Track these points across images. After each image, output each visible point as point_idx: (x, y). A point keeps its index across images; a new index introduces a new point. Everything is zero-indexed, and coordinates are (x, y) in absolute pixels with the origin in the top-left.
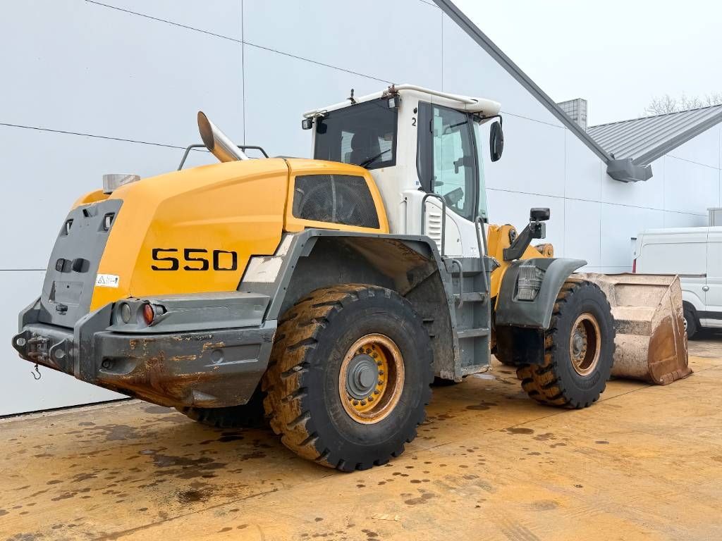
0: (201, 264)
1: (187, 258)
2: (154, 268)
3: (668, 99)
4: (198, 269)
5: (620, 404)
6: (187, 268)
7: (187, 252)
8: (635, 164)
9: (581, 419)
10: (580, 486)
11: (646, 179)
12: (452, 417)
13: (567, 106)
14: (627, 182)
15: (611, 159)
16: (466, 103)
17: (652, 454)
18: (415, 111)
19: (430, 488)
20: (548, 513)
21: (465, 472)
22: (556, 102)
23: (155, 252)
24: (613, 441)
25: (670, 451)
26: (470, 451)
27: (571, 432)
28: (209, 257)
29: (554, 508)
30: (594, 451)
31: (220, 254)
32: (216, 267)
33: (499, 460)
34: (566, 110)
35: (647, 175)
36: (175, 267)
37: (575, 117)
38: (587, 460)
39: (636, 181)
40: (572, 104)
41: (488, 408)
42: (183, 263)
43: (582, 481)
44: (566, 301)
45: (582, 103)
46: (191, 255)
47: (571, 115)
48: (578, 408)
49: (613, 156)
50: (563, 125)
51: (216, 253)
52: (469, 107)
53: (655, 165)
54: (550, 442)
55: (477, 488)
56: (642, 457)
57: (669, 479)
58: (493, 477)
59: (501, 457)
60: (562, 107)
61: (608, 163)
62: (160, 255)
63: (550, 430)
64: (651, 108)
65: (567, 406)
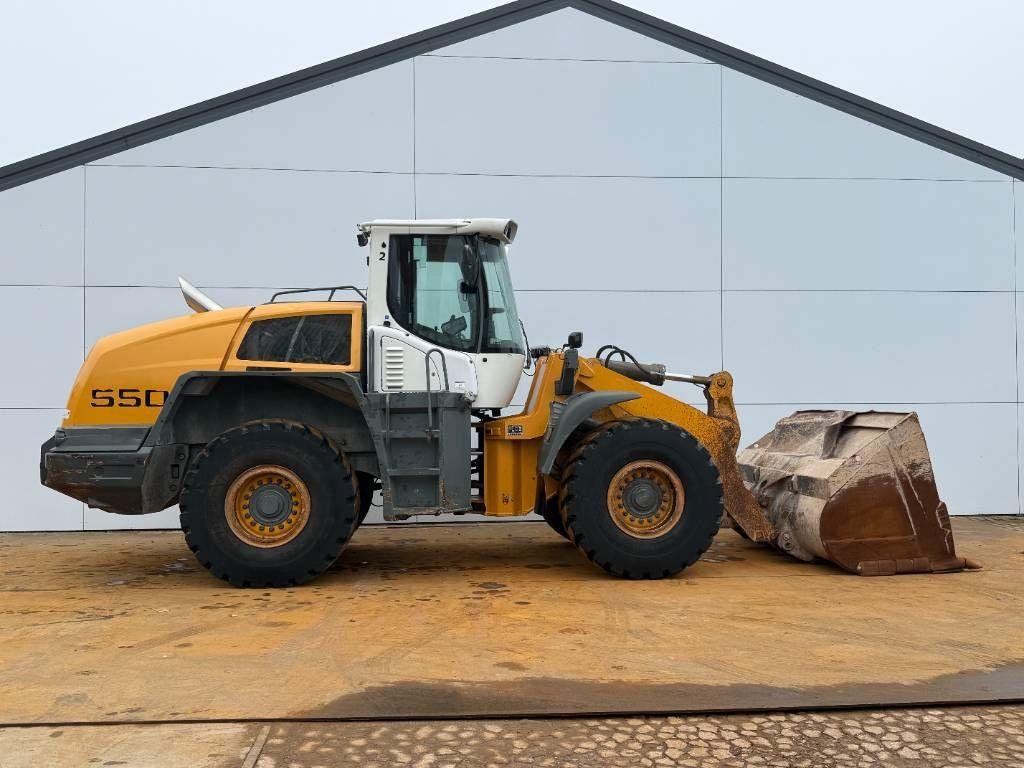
0: (134, 402)
1: (121, 396)
2: (93, 405)
4: (130, 406)
6: (121, 405)
7: (121, 392)
16: (456, 227)
18: (384, 245)
23: (94, 392)
28: (142, 396)
31: (151, 394)
32: (148, 403)
36: (111, 403)
42: (117, 400)
44: (596, 443)
46: (125, 394)
51: (148, 393)
52: (460, 231)
62: (98, 395)
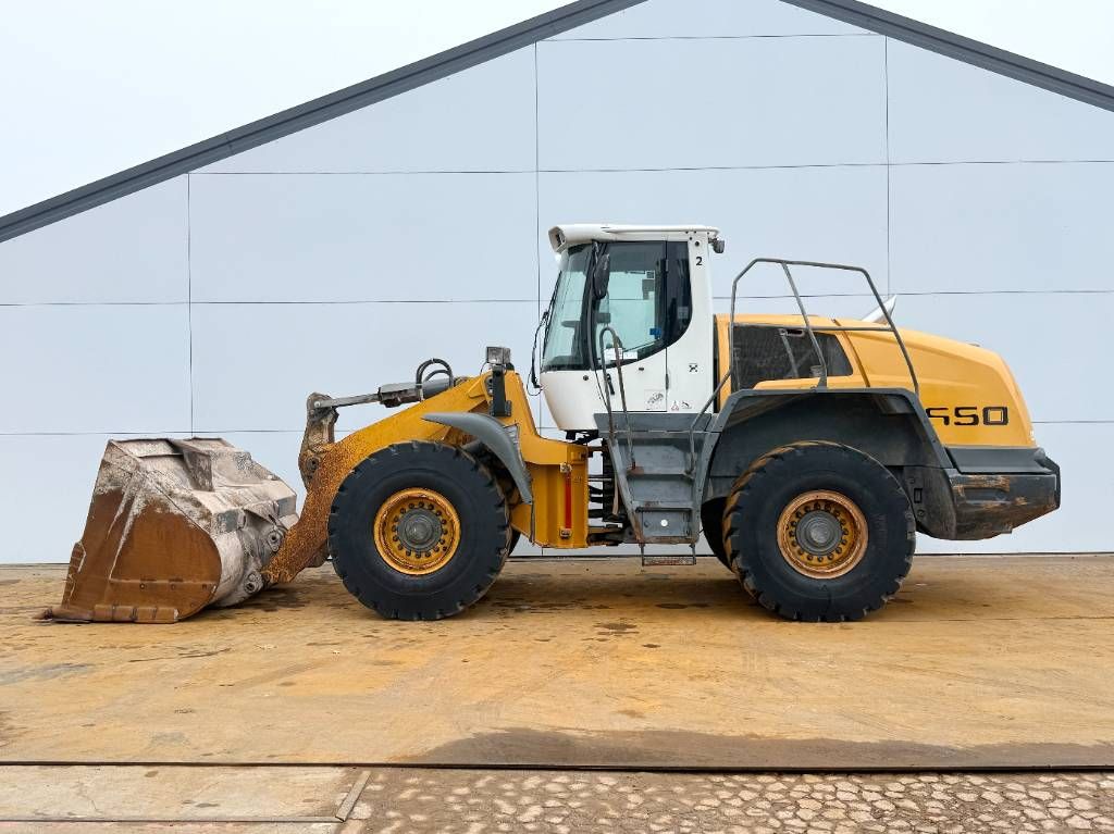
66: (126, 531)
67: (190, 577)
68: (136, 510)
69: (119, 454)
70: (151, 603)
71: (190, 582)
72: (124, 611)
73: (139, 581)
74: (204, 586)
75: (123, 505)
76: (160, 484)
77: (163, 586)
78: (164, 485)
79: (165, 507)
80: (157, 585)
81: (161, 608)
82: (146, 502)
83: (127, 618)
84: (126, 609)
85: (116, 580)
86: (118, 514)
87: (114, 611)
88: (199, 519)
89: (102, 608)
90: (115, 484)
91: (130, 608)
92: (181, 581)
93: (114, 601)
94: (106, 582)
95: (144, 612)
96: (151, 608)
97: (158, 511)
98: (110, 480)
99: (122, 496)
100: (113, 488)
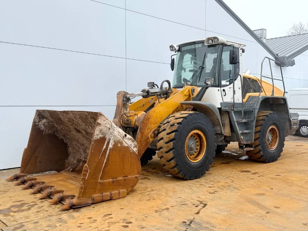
3: (301, 24)
5: (283, 162)
8: (287, 59)
9: (268, 167)
10: (272, 189)
11: (292, 66)
12: (216, 166)
13: (257, 32)
14: (283, 67)
15: (277, 56)
17: (298, 179)
19: (216, 189)
20: (262, 197)
21: (227, 184)
22: (252, 30)
24: (282, 175)
25: (305, 178)
26: (227, 178)
27: (265, 172)
29: (264, 195)
30: (275, 178)
33: (239, 181)
34: (256, 34)
35: (293, 64)
37: (261, 37)
38: (273, 181)
39: (288, 66)
40: (259, 31)
41: (230, 164)
43: (272, 187)
45: (264, 31)
47: (259, 36)
48: (269, 162)
49: (277, 55)
50: (257, 42)
53: (296, 59)
54: (257, 175)
55: (234, 189)
56: (293, 180)
57: (305, 187)
58: (239, 186)
59: (240, 180)
60: (255, 32)
61: (276, 58)
63: (257, 171)
64: (293, 28)
65: (264, 162)
66: (107, 156)
67: (130, 174)
68: (110, 146)
69: (104, 119)
70: (116, 189)
71: (131, 176)
72: (107, 195)
73: (111, 180)
74: (136, 177)
75: (106, 144)
76: (120, 133)
77: (120, 180)
78: (121, 133)
79: (122, 143)
80: (118, 180)
81: (121, 191)
82: (114, 142)
83: (109, 198)
84: (107, 194)
85: (102, 181)
86: (104, 148)
87: (103, 196)
88: (134, 147)
89: (97, 196)
90: (103, 134)
91: (109, 193)
92: (127, 176)
93: (101, 191)
94: (97, 183)
95: (115, 194)
96: (117, 191)
97: (119, 145)
98: (100, 132)
99: (105, 140)
100: (102, 136)
